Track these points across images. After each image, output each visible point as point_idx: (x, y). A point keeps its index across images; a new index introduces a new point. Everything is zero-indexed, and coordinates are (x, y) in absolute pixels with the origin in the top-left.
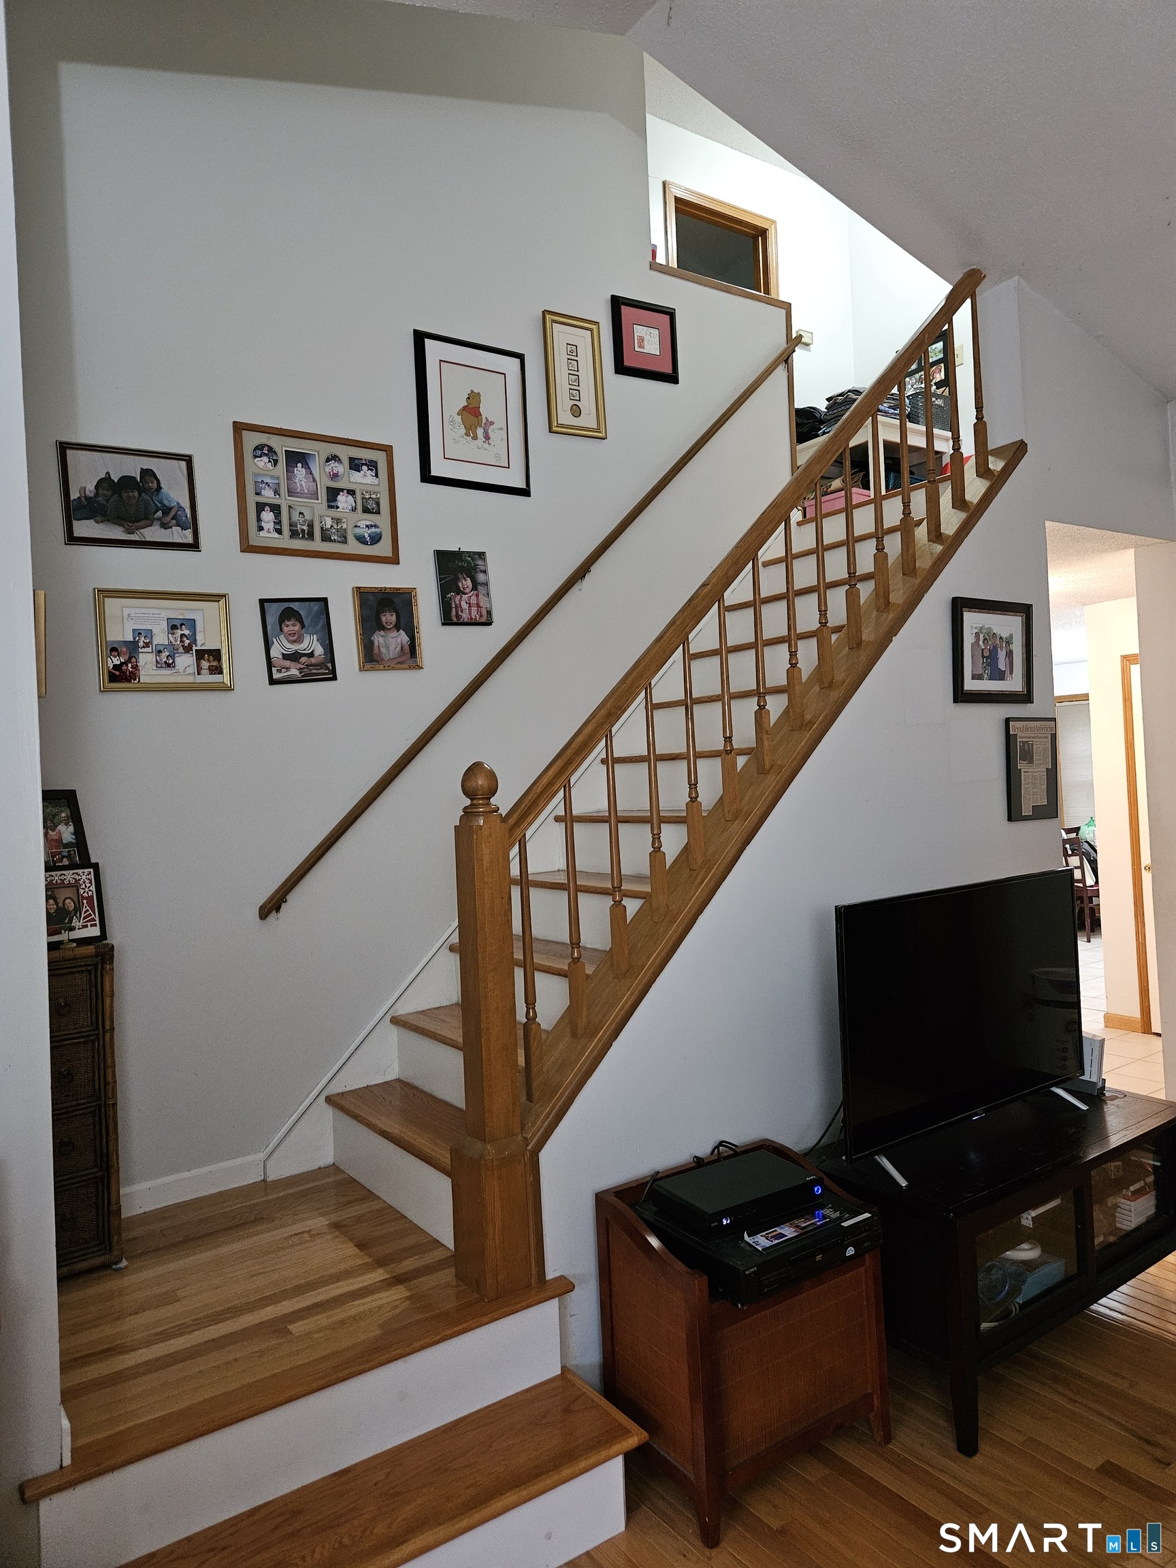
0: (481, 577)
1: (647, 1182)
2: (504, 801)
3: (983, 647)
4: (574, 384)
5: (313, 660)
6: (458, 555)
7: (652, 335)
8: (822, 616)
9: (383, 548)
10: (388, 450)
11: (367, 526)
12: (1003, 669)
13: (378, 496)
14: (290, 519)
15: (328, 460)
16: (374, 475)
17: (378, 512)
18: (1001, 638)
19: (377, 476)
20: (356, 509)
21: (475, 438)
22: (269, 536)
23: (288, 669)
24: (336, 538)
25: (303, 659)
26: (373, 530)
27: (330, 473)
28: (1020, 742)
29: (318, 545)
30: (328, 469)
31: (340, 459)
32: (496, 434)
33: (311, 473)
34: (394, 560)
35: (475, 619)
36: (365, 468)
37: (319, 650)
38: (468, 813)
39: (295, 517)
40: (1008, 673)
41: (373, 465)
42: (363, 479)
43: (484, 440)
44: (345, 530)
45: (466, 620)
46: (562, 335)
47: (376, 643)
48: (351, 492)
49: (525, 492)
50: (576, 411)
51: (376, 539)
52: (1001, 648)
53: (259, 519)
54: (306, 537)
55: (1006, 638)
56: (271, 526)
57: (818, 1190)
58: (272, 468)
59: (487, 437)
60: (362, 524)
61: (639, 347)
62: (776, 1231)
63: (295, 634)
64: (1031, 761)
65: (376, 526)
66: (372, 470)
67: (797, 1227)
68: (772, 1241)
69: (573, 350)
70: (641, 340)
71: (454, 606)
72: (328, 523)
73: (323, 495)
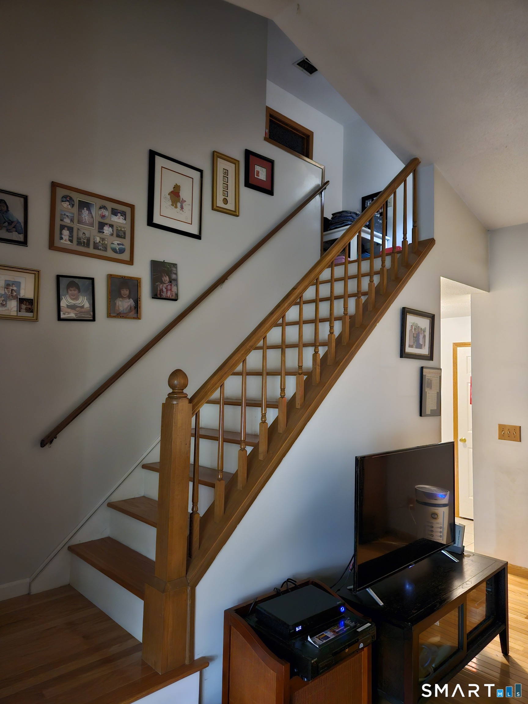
0: (174, 276)
1: (251, 604)
2: (190, 391)
3: (414, 332)
4: (226, 188)
5: (83, 310)
6: (163, 264)
7: (263, 171)
8: (345, 310)
9: (126, 256)
10: (132, 207)
11: (118, 244)
12: (421, 343)
13: (125, 230)
14: (78, 235)
15: (100, 208)
16: (124, 218)
17: (124, 238)
18: (421, 329)
19: (125, 219)
20: (113, 235)
21: (176, 207)
22: (65, 242)
23: (69, 313)
24: (101, 248)
25: (78, 309)
26: (121, 246)
27: (101, 215)
28: (427, 378)
29: (91, 250)
30: (100, 212)
31: (107, 209)
32: (187, 207)
33: (91, 213)
34: (131, 262)
35: (169, 297)
36: (119, 215)
37: (87, 305)
38: (170, 397)
39: (81, 235)
40: (423, 346)
41: (123, 214)
42: (118, 220)
43: (181, 209)
44: (106, 244)
45: (164, 297)
46: (222, 164)
47: (117, 304)
48: (111, 226)
49: (198, 237)
50: (226, 201)
51: (122, 251)
52: (421, 333)
53: (61, 234)
54: (86, 245)
55: (423, 329)
56: (67, 238)
57: (342, 609)
58: (70, 208)
59: (182, 208)
60: (116, 243)
61: (257, 176)
62: (323, 634)
63: (75, 295)
64: (431, 388)
65: (122, 245)
66: (123, 216)
67: (334, 631)
68: (323, 641)
69: (226, 172)
70: (258, 172)
71: (159, 289)
72: (98, 239)
73: (96, 225)
